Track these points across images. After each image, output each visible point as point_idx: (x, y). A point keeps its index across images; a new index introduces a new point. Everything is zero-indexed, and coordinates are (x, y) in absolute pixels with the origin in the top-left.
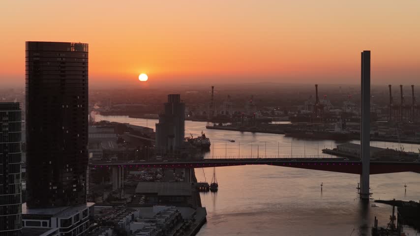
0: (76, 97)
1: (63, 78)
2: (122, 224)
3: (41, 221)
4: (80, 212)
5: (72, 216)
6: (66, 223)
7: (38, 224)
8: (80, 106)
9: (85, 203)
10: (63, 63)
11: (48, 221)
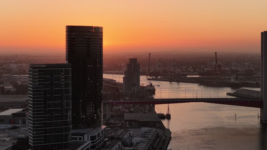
0: (96, 60)
1: (88, 48)
2: (125, 139)
3: (78, 137)
4: (100, 131)
5: (97, 134)
6: (93, 138)
7: (76, 139)
8: (98, 66)
9: (100, 126)
10: (89, 39)
11: (82, 137)
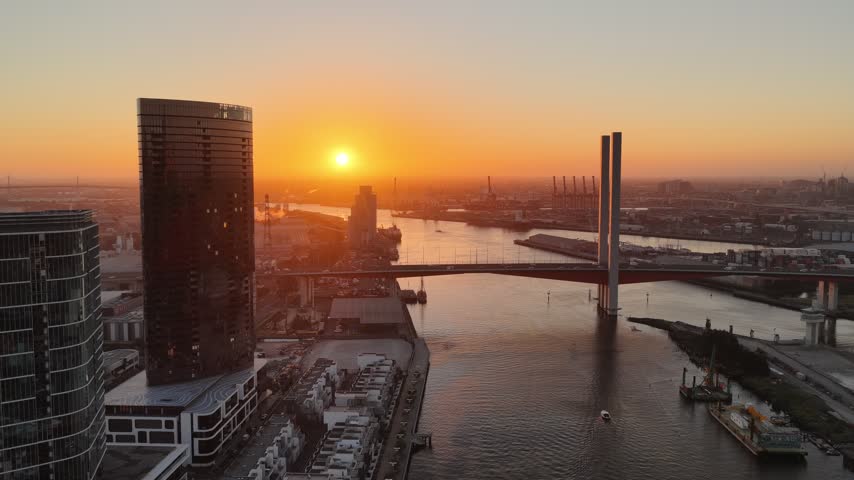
0: (231, 195)
1: (207, 163)
2: (311, 402)
3: (163, 419)
7: (158, 424)
8: (239, 209)
11: (175, 419)
